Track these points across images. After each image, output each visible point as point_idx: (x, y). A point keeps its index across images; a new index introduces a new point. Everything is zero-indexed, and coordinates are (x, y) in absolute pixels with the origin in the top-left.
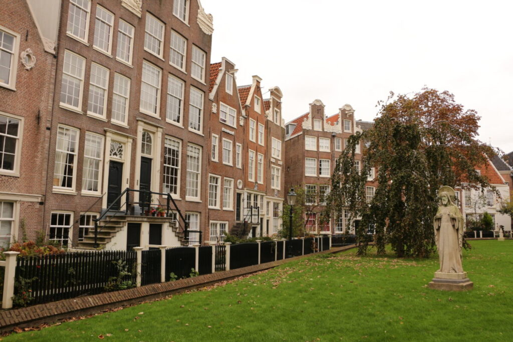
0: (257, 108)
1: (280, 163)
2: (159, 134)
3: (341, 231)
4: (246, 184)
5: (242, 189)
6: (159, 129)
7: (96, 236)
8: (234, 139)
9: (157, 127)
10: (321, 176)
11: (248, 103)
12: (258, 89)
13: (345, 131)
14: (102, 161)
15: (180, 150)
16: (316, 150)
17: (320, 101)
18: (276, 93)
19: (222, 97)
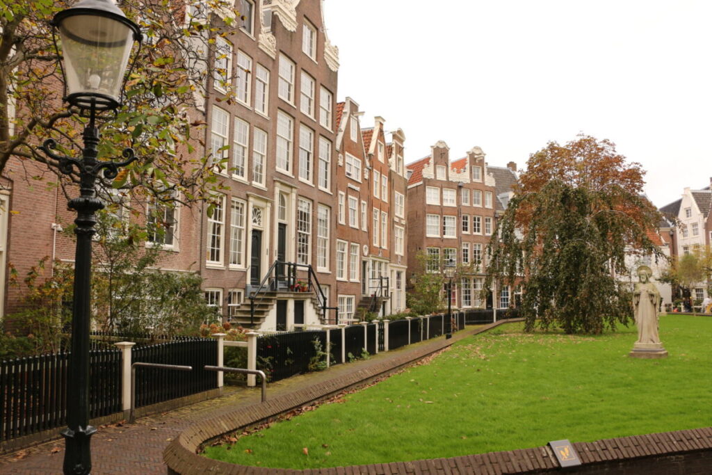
0: (381, 157)
1: (403, 222)
2: (294, 196)
3: (470, 305)
4: (372, 250)
5: (368, 256)
6: (294, 190)
7: (252, 315)
8: (359, 195)
9: (292, 187)
10: (445, 237)
11: (371, 150)
12: (381, 132)
13: (474, 180)
14: (245, 230)
15: (311, 213)
16: (439, 204)
17: (444, 143)
18: (398, 136)
19: (347, 146)
